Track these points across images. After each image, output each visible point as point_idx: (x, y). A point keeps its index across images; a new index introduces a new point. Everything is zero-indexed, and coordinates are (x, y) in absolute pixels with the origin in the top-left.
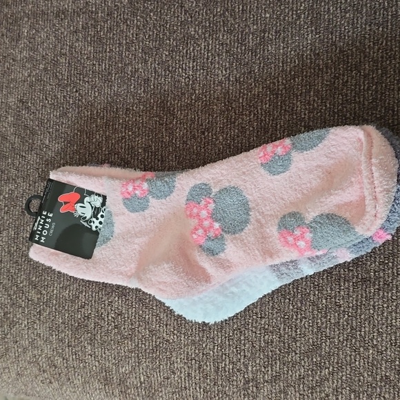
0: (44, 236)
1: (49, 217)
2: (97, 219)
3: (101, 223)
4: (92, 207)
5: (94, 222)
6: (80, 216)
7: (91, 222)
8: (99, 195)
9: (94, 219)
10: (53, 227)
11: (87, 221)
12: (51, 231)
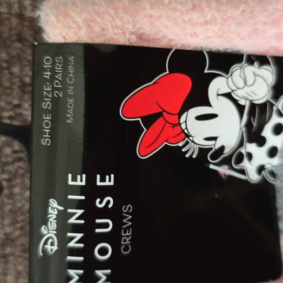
0: (102, 265)
1: (104, 192)
2: (261, 142)
3: (273, 152)
4: (241, 109)
5: (250, 156)
6: (203, 151)
8: (262, 60)
9: (251, 147)
10: (127, 221)
11: (227, 161)
12: (126, 238)
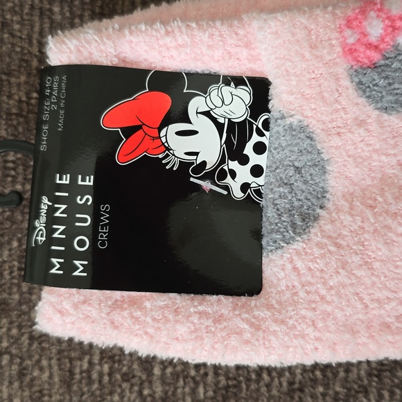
0: (80, 256)
1: (83, 190)
2: (244, 160)
3: (257, 171)
4: (219, 127)
5: (233, 174)
6: (184, 165)
7: (223, 175)
8: (238, 81)
9: (234, 165)
10: (105, 218)
11: (209, 176)
12: (104, 234)
